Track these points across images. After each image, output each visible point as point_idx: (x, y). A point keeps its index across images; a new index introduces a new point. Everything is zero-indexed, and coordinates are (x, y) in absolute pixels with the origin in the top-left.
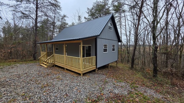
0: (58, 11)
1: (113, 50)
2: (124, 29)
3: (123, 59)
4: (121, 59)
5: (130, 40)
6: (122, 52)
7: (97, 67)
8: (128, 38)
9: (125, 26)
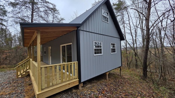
0: (56, 15)
1: (113, 50)
2: (128, 27)
3: (130, 64)
4: (128, 63)
5: (137, 40)
6: (128, 55)
7: (82, 81)
8: (134, 38)
9: (129, 24)
